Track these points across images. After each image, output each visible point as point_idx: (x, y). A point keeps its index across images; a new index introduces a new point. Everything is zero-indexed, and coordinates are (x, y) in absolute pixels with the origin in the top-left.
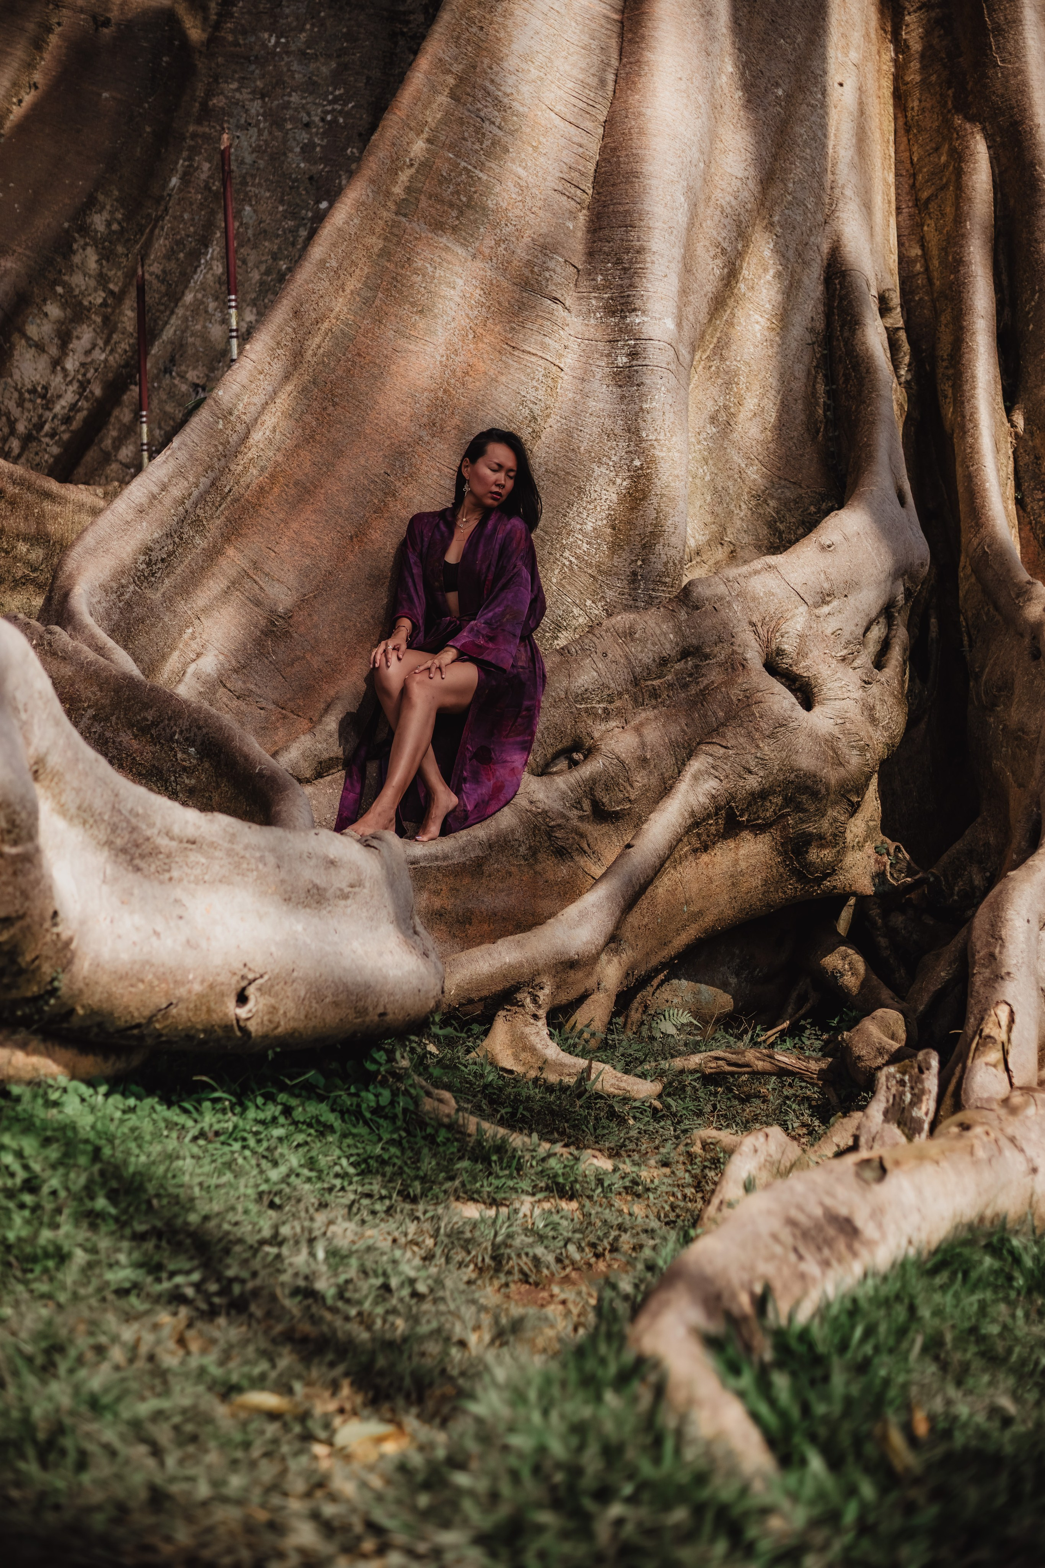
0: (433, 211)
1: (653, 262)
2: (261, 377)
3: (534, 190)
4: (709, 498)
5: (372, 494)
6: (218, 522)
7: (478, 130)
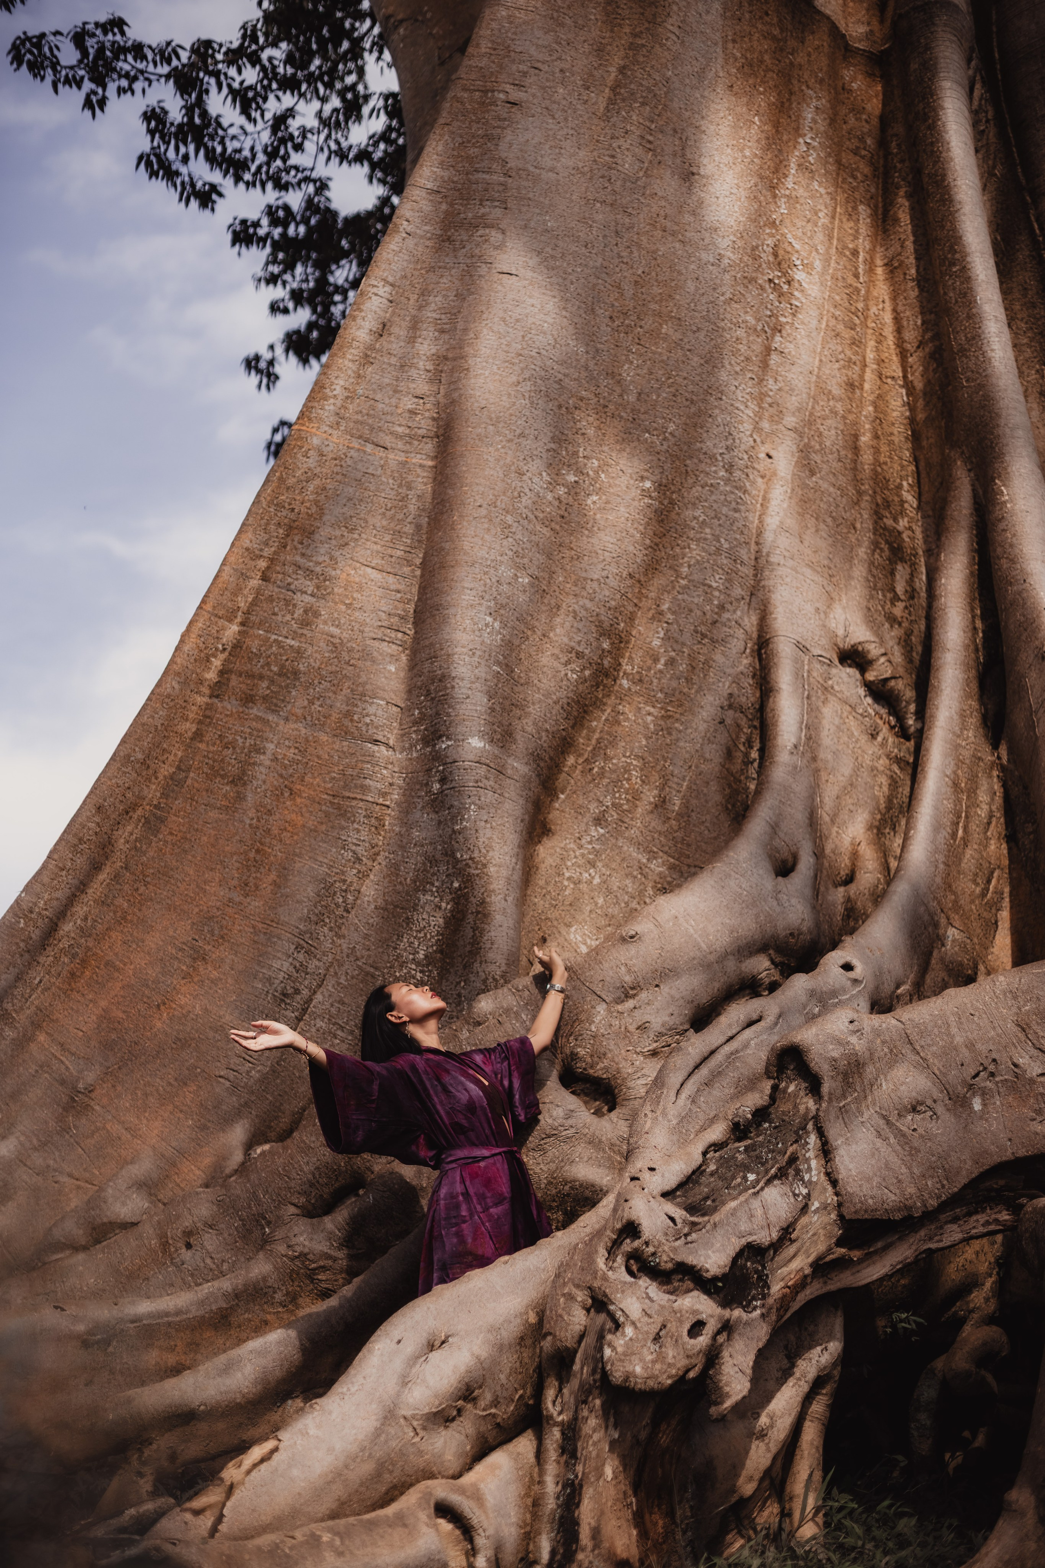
0: (243, 686)
1: (453, 687)
2: (64, 873)
3: (349, 645)
4: (601, 901)
5: (180, 961)
6: (28, 1012)
7: (287, 602)
